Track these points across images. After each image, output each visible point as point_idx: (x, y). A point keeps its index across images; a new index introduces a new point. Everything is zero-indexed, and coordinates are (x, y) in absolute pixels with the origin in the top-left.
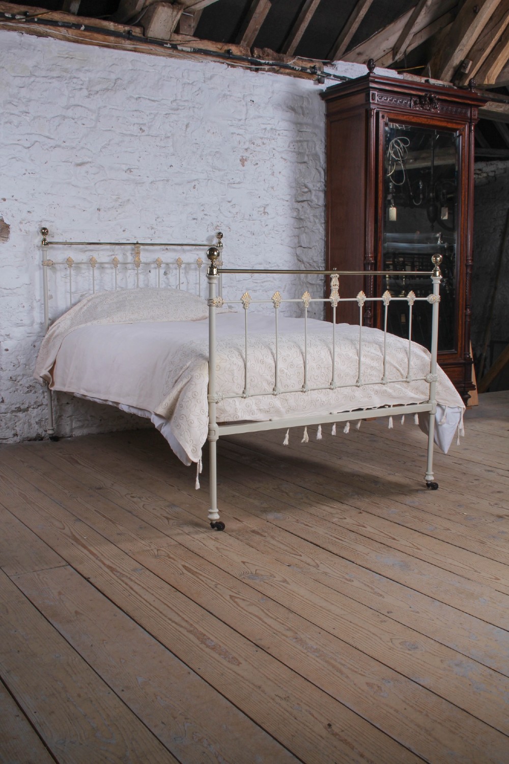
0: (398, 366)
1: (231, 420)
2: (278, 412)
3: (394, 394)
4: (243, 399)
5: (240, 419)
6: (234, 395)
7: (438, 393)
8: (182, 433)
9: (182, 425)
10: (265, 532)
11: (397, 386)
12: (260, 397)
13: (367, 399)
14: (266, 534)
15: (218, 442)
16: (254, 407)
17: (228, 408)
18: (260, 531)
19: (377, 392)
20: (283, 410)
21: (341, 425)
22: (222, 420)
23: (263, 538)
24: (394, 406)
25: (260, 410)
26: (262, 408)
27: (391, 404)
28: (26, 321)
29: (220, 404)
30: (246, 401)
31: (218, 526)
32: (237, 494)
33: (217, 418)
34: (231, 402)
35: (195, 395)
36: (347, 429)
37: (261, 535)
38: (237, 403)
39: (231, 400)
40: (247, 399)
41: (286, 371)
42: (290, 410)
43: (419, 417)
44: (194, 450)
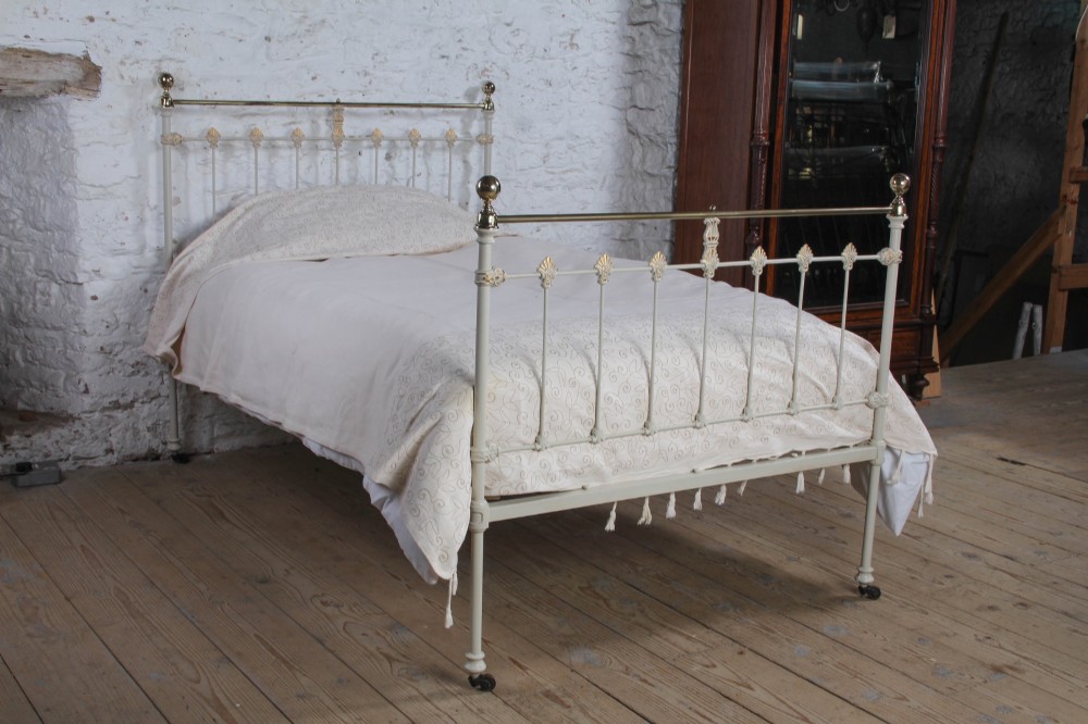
0: (819, 382)
1: (512, 492)
2: (598, 473)
3: (810, 432)
4: (535, 453)
5: (530, 490)
6: (519, 445)
7: (889, 427)
8: (423, 525)
9: (423, 511)
10: (570, 696)
11: (816, 417)
12: (567, 448)
13: (759, 444)
14: (570, 701)
15: (487, 533)
16: (556, 468)
17: (507, 472)
18: (559, 694)
19: (778, 430)
20: (607, 470)
21: (710, 492)
22: (495, 492)
23: (565, 711)
24: (808, 452)
25: (566, 472)
26: (569, 468)
27: (803, 448)
28: (132, 245)
29: (492, 464)
30: (542, 456)
31: (484, 683)
32: (514, 600)
33: (486, 488)
34: (514, 460)
35: (447, 452)
36: (721, 498)
37: (562, 703)
38: (525, 461)
39: (513, 457)
40: (541, 453)
41: (614, 398)
42: (620, 467)
43: (851, 471)
44: (443, 557)
